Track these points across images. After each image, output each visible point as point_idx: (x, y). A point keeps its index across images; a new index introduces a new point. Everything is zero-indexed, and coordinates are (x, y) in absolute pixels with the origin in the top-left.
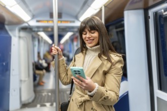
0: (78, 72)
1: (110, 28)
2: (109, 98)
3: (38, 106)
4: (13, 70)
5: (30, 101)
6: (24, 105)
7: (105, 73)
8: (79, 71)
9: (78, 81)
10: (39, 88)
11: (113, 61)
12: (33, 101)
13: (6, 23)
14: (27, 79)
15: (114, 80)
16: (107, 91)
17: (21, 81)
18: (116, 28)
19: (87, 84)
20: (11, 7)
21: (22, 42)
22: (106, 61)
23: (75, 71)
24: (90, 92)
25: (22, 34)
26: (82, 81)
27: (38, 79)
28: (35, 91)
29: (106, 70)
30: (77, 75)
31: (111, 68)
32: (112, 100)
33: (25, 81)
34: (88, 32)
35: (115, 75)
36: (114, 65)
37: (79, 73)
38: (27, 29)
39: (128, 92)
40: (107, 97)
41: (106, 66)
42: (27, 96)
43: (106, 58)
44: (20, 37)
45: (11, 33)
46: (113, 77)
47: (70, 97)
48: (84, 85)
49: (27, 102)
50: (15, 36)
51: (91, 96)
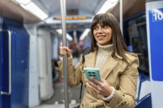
0: (92, 74)
1: (130, 23)
2: (127, 103)
3: (57, 103)
4: (32, 67)
5: (49, 97)
6: (43, 102)
7: (120, 75)
8: (94, 73)
9: (92, 84)
10: (58, 85)
11: (129, 61)
12: (52, 98)
13: (25, 21)
14: (45, 76)
15: (131, 82)
16: (124, 96)
17: (40, 78)
18: (137, 23)
19: (102, 88)
20: (25, 5)
21: (40, 40)
22: (121, 61)
23: (89, 73)
24: (106, 97)
25: (41, 32)
26: (97, 85)
27: (57, 75)
28: (54, 87)
29: (122, 71)
30: (91, 78)
31: (127, 69)
32: (130, 105)
33: (43, 78)
34: (100, 27)
35: (131, 77)
36: (130, 66)
37: (94, 75)
38: (45, 27)
39: (150, 94)
40: (125, 102)
41: (121, 66)
42: (46, 92)
43: (121, 58)
44: (38, 35)
45: (29, 32)
46: (129, 79)
47: (80, 102)
48: (100, 89)
49: (45, 99)
50: (33, 34)
51: (107, 102)
